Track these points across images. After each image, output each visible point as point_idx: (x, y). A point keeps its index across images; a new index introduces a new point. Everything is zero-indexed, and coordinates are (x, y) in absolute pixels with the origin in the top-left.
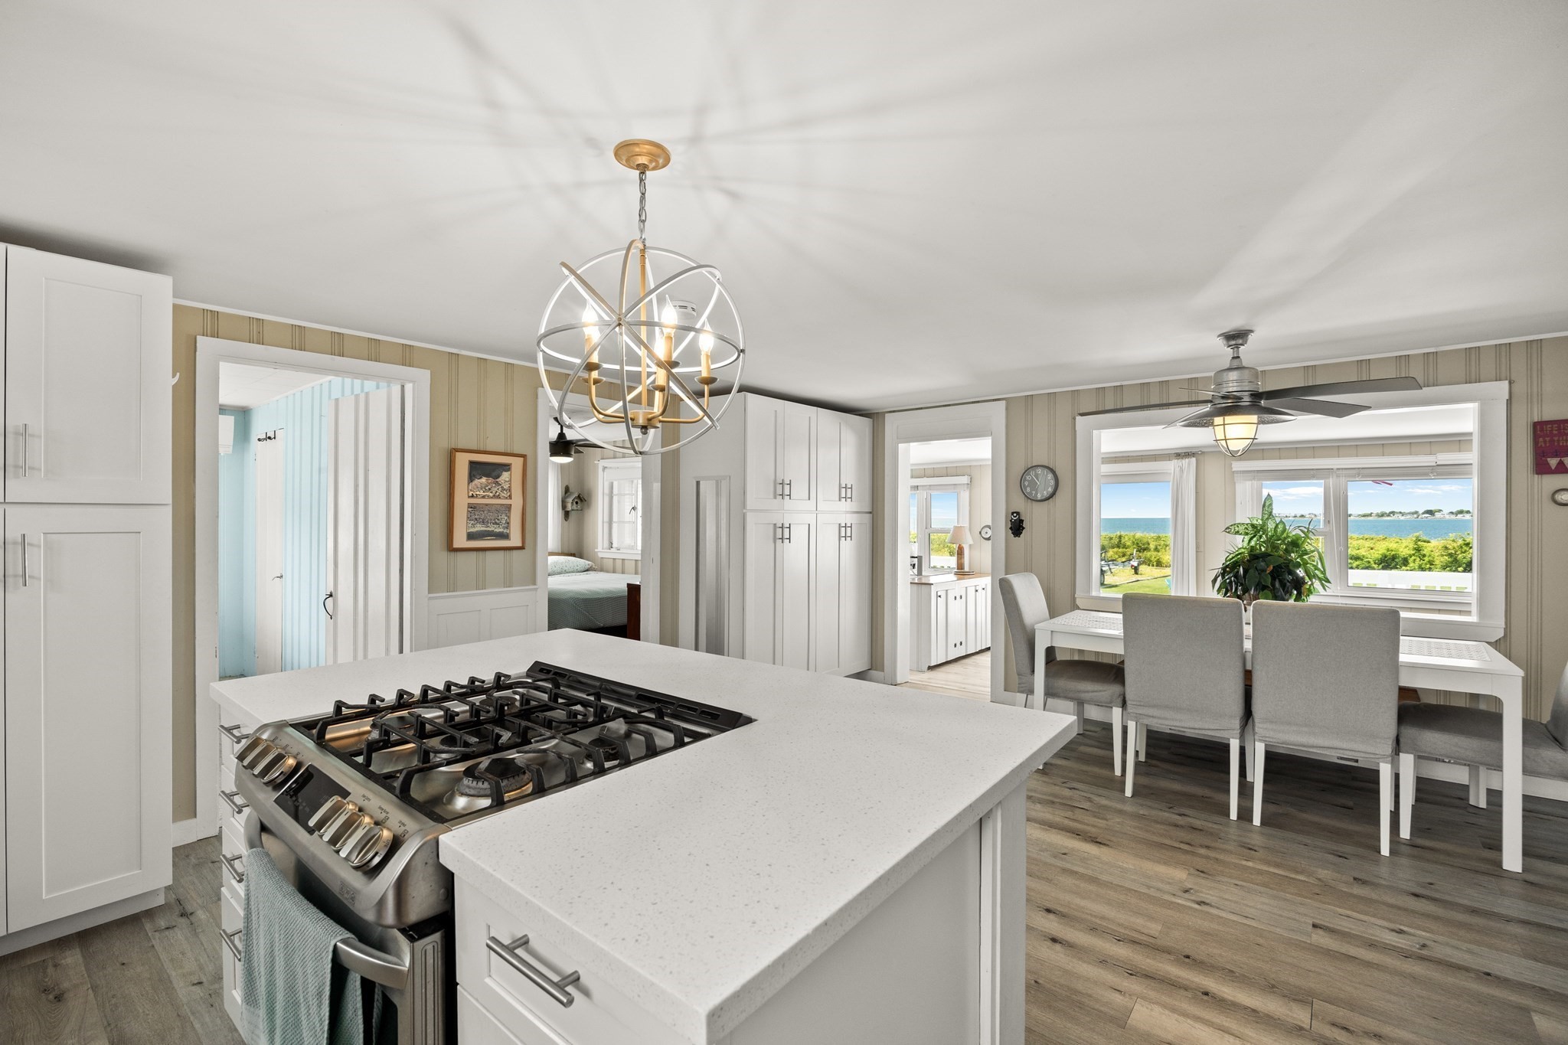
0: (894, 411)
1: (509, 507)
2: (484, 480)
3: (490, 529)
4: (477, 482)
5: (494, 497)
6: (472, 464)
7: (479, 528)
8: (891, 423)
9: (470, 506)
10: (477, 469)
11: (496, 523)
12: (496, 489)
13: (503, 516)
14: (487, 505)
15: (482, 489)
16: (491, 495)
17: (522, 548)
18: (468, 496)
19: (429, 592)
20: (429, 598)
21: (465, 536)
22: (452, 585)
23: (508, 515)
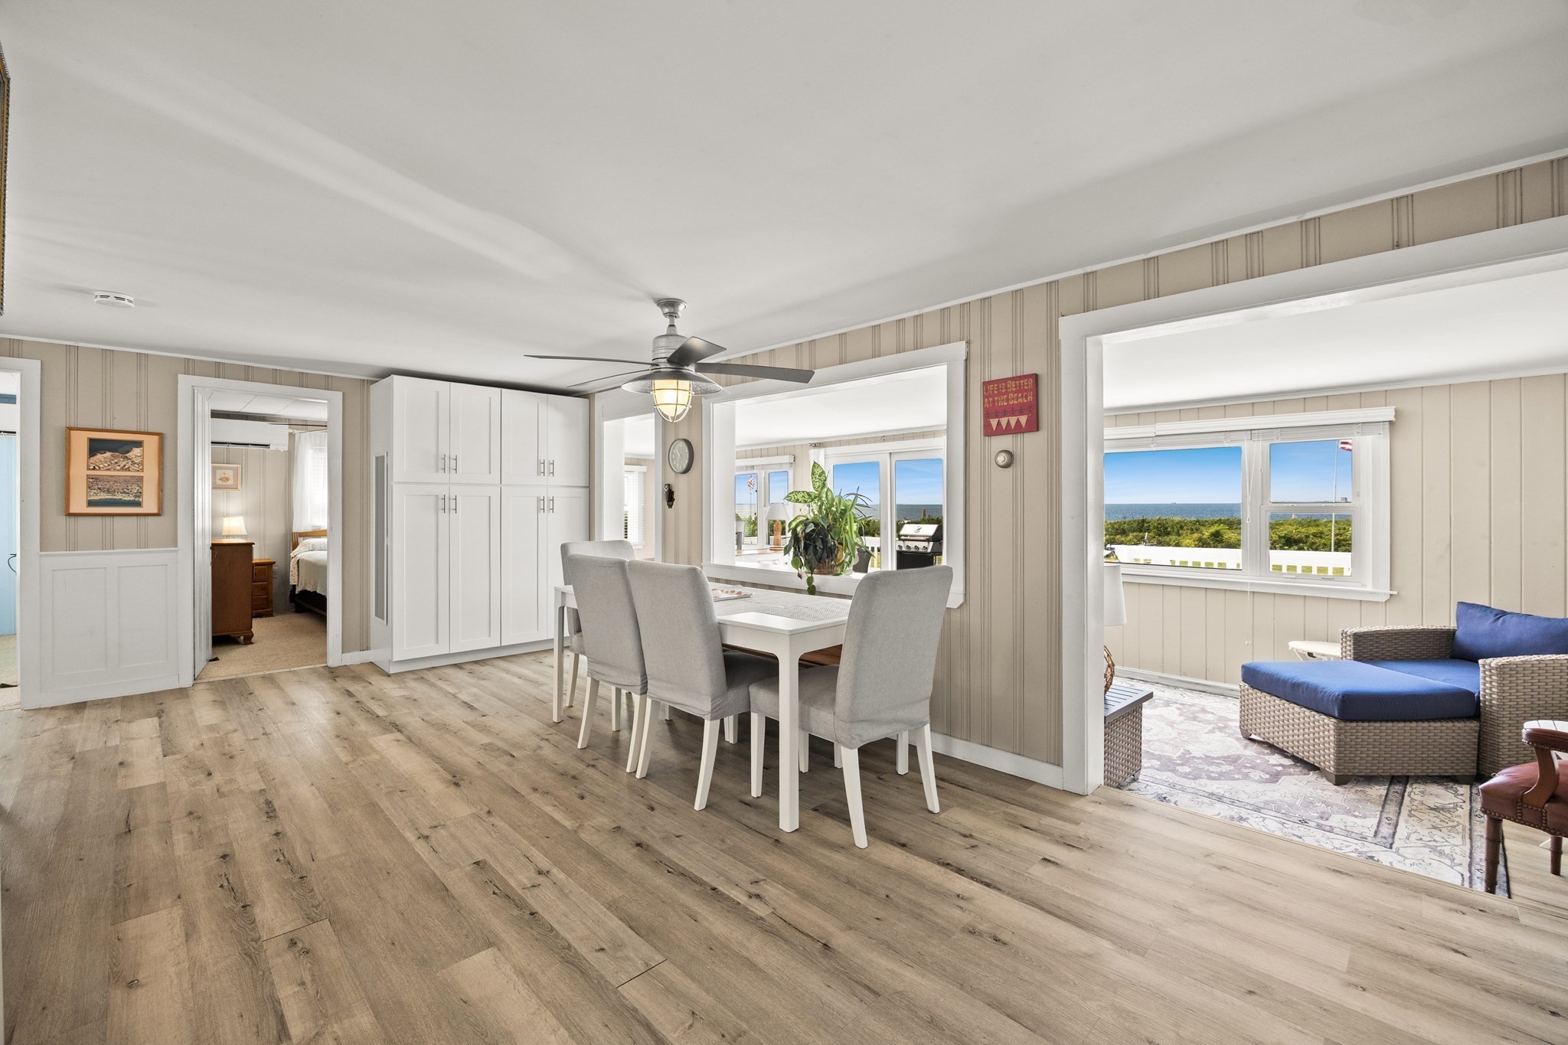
0: (601, 391)
1: (141, 479)
2: (108, 454)
4: (99, 457)
5: (123, 469)
6: (91, 441)
7: (103, 496)
8: (599, 402)
9: (91, 477)
10: (96, 447)
11: (125, 493)
12: (125, 463)
13: (135, 486)
14: (112, 476)
15: (106, 462)
16: (118, 468)
17: (158, 514)
18: (89, 469)
19: (41, 551)
20: (41, 556)
21: (85, 503)
22: (72, 545)
23: (141, 485)
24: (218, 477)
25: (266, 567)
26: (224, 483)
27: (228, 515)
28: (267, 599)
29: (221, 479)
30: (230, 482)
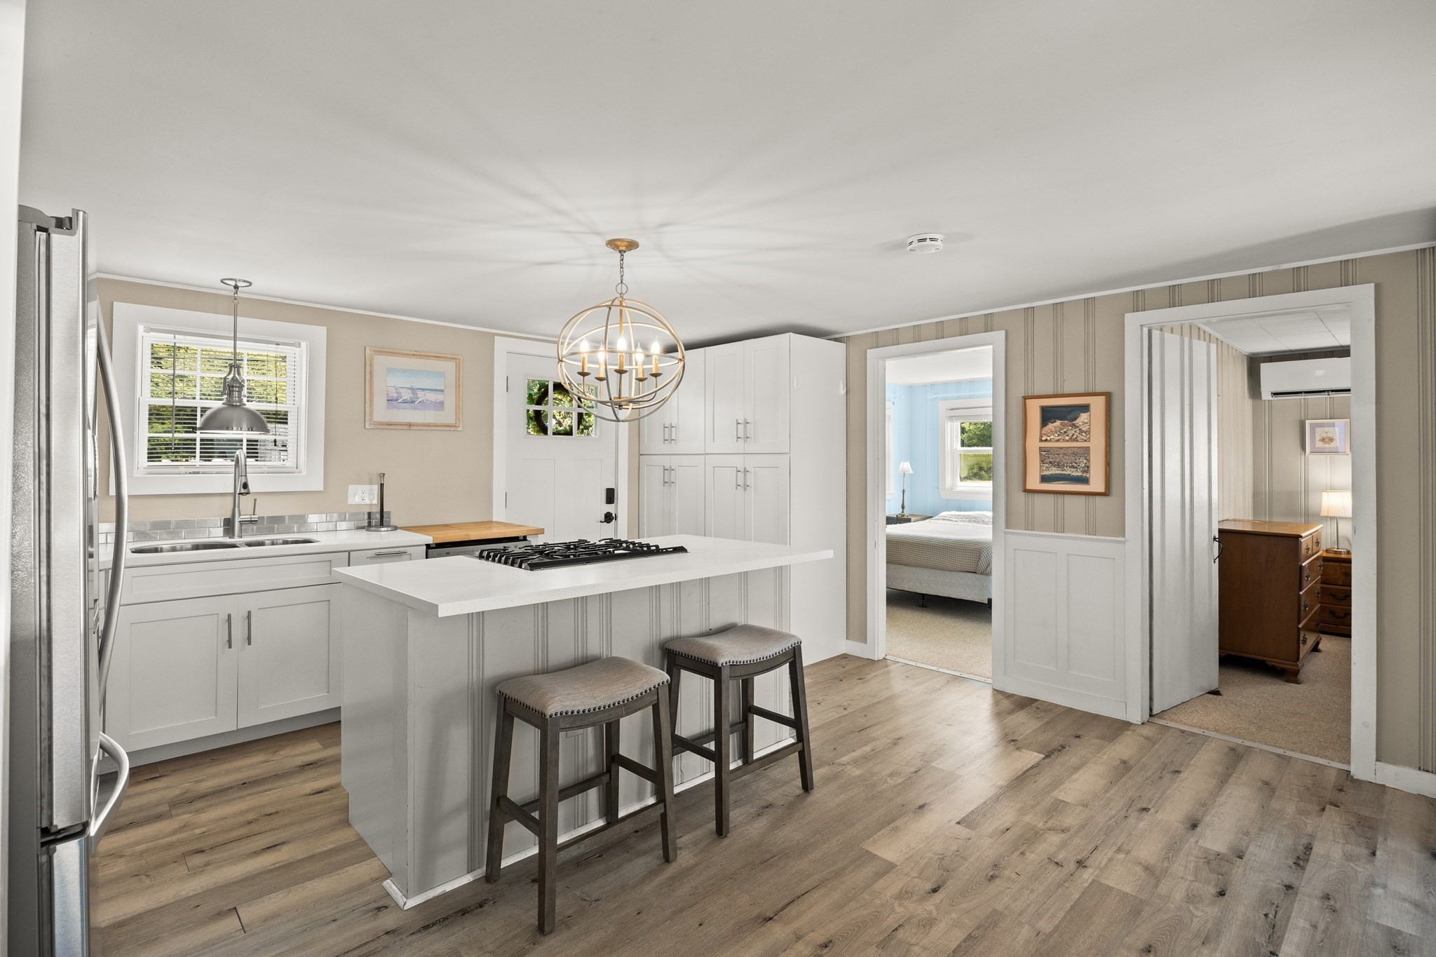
1: (1088, 450)
2: (1058, 423)
3: (1066, 473)
4: (1050, 426)
5: (1071, 440)
6: (1043, 409)
7: (1054, 471)
9: (1041, 449)
10: (1048, 415)
11: (1073, 467)
12: (1073, 432)
13: (1082, 459)
14: (1061, 448)
15: (1056, 432)
16: (1067, 438)
17: (1106, 494)
18: (1041, 441)
19: (1007, 528)
20: (1005, 533)
21: (1038, 479)
22: (1029, 525)
23: (1088, 458)
24: (1318, 437)
26: (1327, 446)
27: (1332, 489)
29: (1323, 440)
30: (1335, 445)
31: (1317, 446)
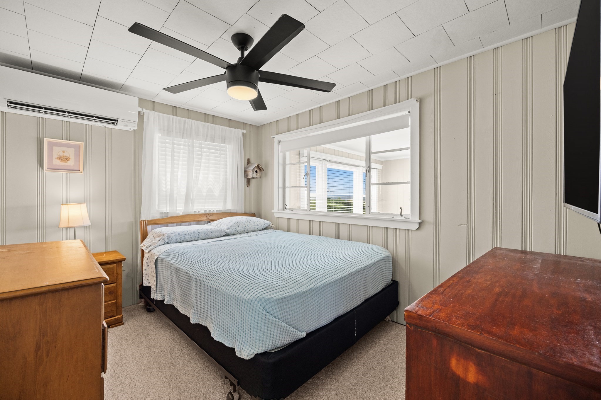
24: (55, 156)
25: (115, 265)
26: (63, 164)
27: (68, 202)
28: (116, 303)
29: (60, 158)
30: (71, 163)
31: (54, 163)
